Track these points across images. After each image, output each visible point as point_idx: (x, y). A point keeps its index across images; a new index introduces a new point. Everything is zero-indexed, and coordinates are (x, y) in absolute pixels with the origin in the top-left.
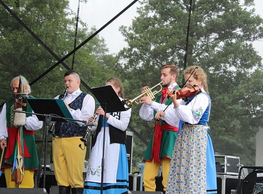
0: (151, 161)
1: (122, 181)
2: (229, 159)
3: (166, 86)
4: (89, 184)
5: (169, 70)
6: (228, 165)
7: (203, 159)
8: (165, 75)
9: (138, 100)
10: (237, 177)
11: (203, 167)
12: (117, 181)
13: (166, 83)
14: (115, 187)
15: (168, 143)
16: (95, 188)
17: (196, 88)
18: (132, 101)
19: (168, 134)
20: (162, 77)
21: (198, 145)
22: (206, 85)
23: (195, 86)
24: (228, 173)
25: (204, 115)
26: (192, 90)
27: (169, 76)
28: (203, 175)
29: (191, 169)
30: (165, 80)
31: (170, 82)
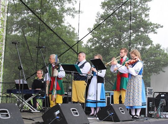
0: (116, 90)
1: (103, 99)
2: (148, 89)
3: (122, 57)
4: (88, 101)
5: (124, 50)
6: (148, 91)
7: (140, 89)
8: (122, 53)
9: (110, 63)
10: (152, 97)
11: (140, 93)
12: (101, 99)
13: (122, 56)
14: (100, 102)
15: (124, 83)
16: (91, 102)
17: (136, 60)
18: (108, 64)
19: (123, 78)
20: (121, 54)
21: (138, 83)
22: (140, 57)
23: (136, 59)
24: (148, 95)
25: (141, 71)
26: (135, 61)
27: (124, 53)
28: (140, 96)
29: (135, 94)
30: (122, 55)
31: (124, 56)
